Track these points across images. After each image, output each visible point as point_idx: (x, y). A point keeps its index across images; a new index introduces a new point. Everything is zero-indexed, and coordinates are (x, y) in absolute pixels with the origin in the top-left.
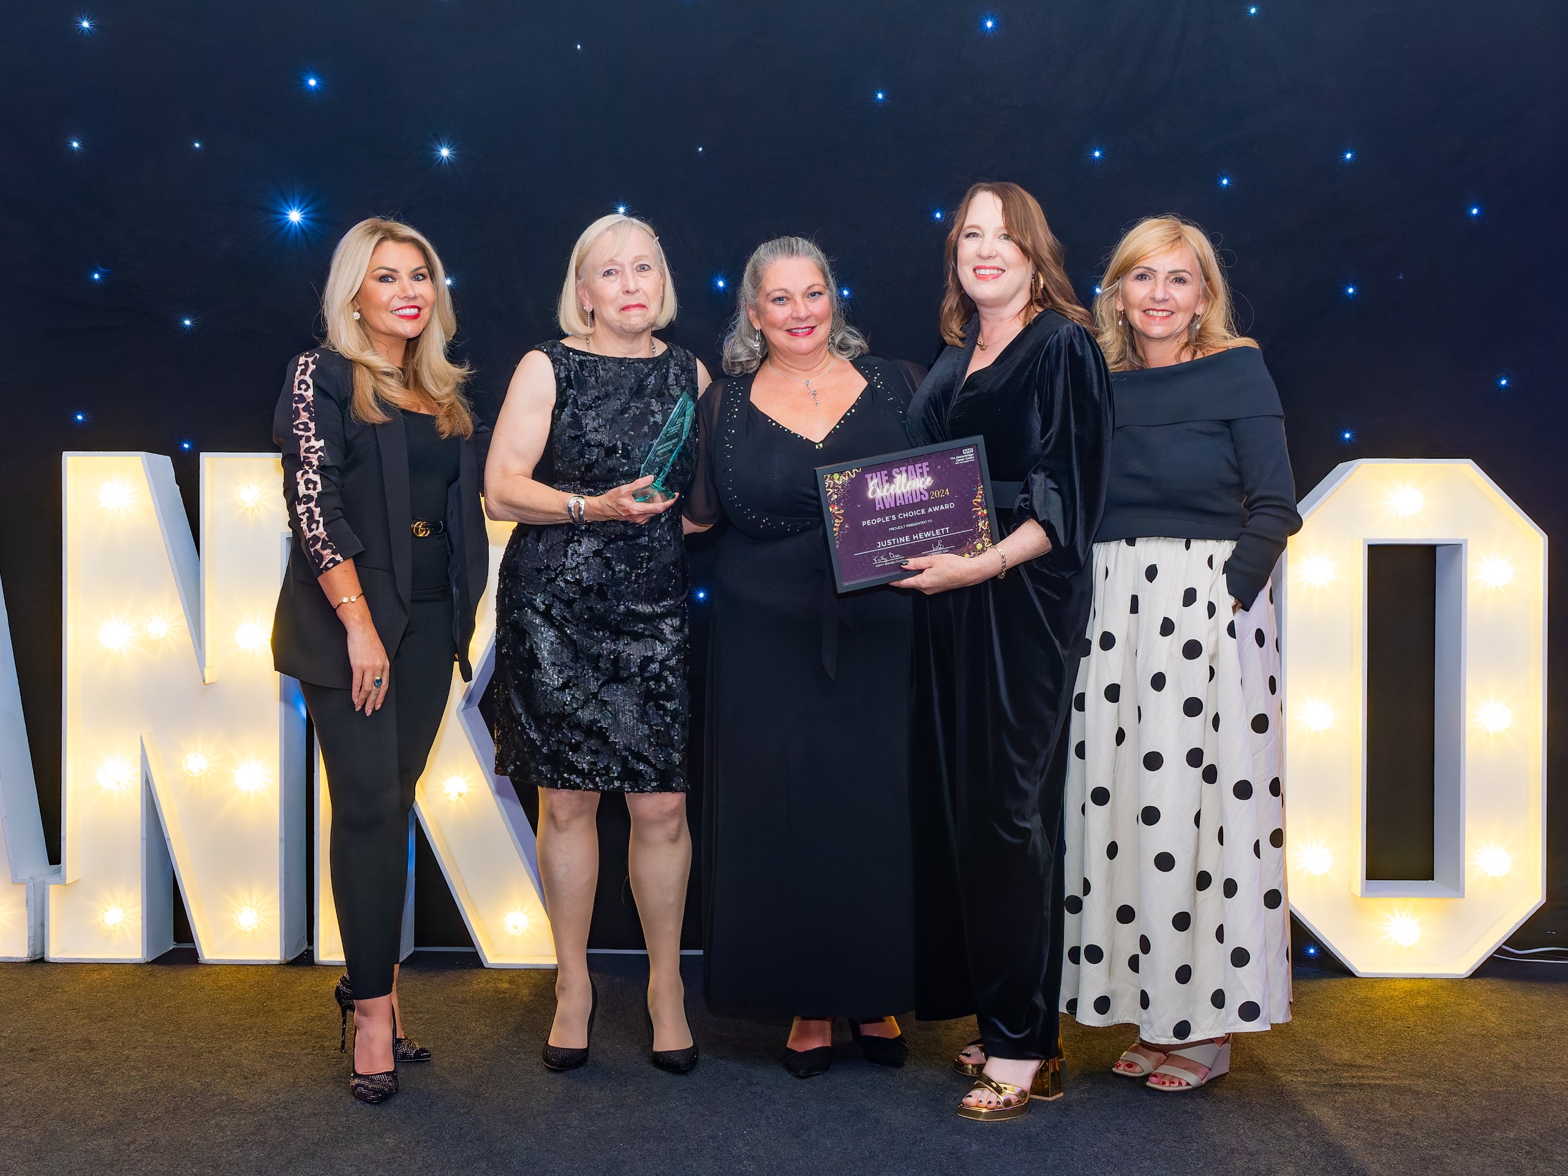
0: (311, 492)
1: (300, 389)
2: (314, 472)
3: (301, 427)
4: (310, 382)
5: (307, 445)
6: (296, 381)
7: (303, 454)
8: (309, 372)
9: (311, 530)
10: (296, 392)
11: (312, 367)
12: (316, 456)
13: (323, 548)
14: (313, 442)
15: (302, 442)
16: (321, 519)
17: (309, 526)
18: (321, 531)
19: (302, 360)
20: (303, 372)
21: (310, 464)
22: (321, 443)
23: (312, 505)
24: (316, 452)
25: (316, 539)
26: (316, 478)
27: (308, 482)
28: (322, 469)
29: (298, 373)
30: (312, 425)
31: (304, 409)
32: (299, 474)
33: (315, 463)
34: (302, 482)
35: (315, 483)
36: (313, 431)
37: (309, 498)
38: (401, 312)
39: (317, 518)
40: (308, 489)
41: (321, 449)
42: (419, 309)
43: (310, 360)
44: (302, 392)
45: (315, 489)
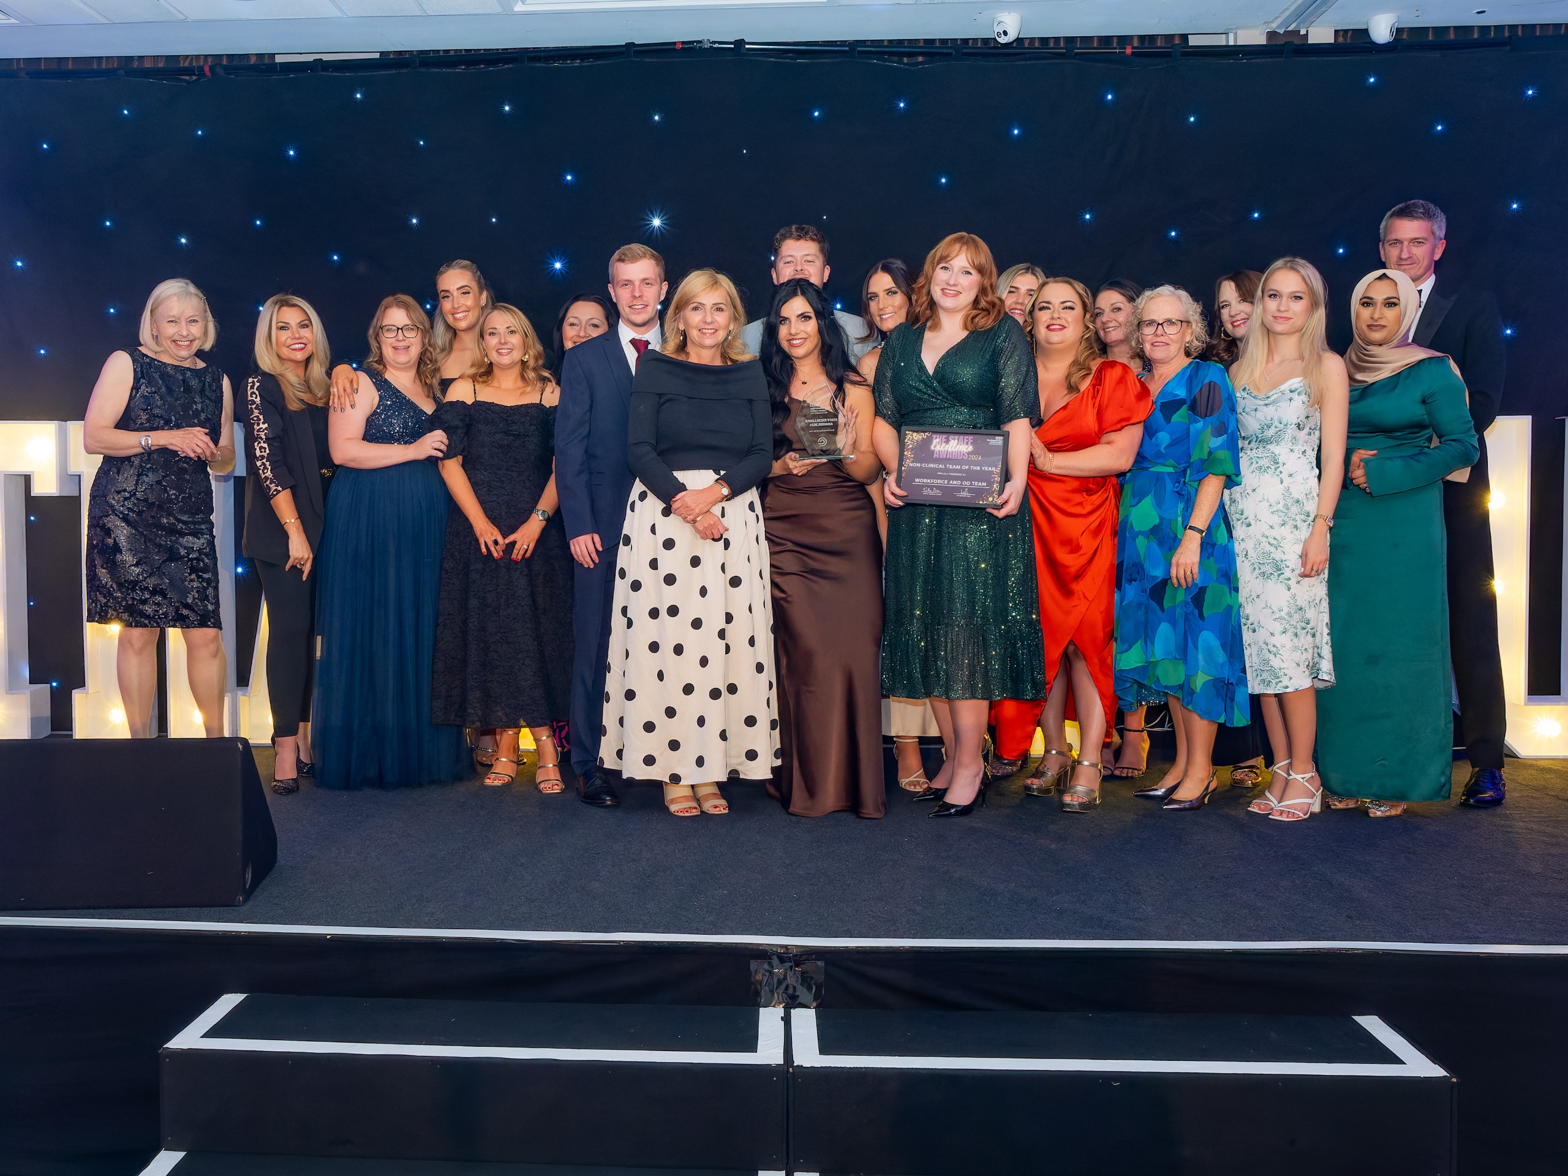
0: (263, 453)
1: (252, 397)
2: (264, 442)
3: (255, 419)
4: (257, 393)
5: (258, 428)
6: (249, 394)
7: (256, 433)
8: (255, 387)
9: (264, 473)
10: (250, 398)
11: (257, 384)
12: (263, 433)
13: (271, 483)
14: (261, 426)
15: (255, 426)
16: (270, 467)
17: (263, 471)
18: (269, 474)
19: (250, 380)
20: (252, 387)
21: (261, 438)
22: (266, 425)
23: (264, 461)
24: (263, 431)
25: (266, 478)
26: (265, 445)
27: (261, 448)
28: (267, 440)
29: (249, 388)
30: (261, 417)
31: (256, 408)
32: (256, 444)
33: (264, 437)
34: (258, 448)
35: (265, 448)
36: (262, 420)
37: (263, 457)
38: (293, 347)
39: (268, 466)
40: (261, 452)
41: (266, 429)
42: (306, 345)
43: (256, 380)
44: (254, 399)
45: (265, 452)
